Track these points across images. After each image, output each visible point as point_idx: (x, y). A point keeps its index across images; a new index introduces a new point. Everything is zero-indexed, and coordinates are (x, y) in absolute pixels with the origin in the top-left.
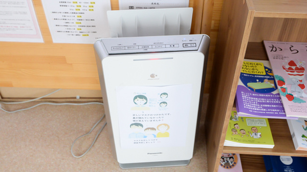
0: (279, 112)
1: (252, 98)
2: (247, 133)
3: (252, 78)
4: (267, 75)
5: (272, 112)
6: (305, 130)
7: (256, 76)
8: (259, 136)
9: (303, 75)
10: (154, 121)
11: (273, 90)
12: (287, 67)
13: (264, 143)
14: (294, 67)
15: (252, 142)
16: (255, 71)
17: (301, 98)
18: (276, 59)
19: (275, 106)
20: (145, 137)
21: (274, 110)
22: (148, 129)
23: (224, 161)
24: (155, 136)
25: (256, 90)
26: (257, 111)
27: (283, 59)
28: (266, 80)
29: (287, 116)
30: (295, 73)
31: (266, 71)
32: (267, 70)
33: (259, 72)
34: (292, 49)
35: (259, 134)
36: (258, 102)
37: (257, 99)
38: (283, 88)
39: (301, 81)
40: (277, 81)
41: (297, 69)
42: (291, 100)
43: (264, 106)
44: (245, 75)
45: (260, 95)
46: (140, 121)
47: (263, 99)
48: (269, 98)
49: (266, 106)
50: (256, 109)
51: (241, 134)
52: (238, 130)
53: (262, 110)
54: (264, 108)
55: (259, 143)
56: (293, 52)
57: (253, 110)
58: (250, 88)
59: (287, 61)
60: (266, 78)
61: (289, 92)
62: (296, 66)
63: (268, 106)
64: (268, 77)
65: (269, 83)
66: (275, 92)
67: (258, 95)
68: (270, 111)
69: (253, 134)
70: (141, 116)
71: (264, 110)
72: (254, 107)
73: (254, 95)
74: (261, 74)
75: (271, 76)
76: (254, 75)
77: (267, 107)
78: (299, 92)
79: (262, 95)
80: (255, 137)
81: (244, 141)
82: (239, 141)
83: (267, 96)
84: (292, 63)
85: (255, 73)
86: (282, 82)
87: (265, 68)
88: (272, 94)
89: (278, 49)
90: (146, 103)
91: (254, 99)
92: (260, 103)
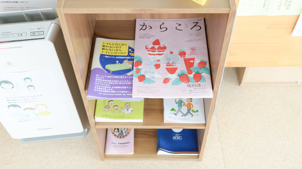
0: (128, 93)
1: (106, 81)
2: (120, 109)
3: (113, 60)
4: (129, 55)
5: (121, 93)
6: (177, 103)
7: (117, 57)
8: (130, 111)
9: (163, 54)
10: (29, 102)
11: (129, 70)
12: (151, 46)
13: (134, 118)
14: (156, 47)
15: (122, 117)
16: (118, 51)
17: (152, 79)
18: (142, 39)
19: (125, 87)
20: (27, 116)
21: (122, 92)
22: (27, 109)
23: (118, 132)
24: (37, 115)
25: (113, 72)
26: (107, 93)
27: (148, 38)
28: (126, 61)
29: (133, 97)
30: (157, 53)
31: (129, 52)
32: (130, 50)
33: (121, 53)
34: (162, 27)
35: (131, 109)
36: (110, 84)
37: (110, 81)
38: (138, 69)
39: (158, 61)
40: (135, 62)
41: (160, 48)
42: (141, 81)
43: (115, 87)
44: (106, 57)
45: (115, 77)
46: (15, 102)
47: (116, 81)
48: (122, 79)
49: (117, 87)
50: (106, 92)
51: (113, 110)
52: (112, 107)
53: (112, 92)
54: (114, 89)
55: (128, 118)
56: (162, 30)
57: (102, 93)
58: (107, 70)
59: (153, 40)
60: (126, 59)
61: (142, 73)
62: (160, 44)
63: (119, 87)
64: (129, 58)
65: (128, 64)
66: (129, 74)
67: (112, 77)
68: (119, 93)
69: (125, 110)
70: (15, 99)
71: (114, 92)
72: (105, 89)
73: (109, 77)
74: (124, 55)
75: (131, 56)
76: (115, 56)
77: (118, 89)
78: (153, 73)
79: (117, 77)
80: (126, 112)
81: (115, 117)
82: (110, 117)
83: (121, 77)
84: (157, 42)
85: (118, 55)
86: (139, 63)
87: (130, 48)
88: (127, 75)
89: (148, 27)
90: (13, 87)
91: (108, 81)
92: (112, 85)
